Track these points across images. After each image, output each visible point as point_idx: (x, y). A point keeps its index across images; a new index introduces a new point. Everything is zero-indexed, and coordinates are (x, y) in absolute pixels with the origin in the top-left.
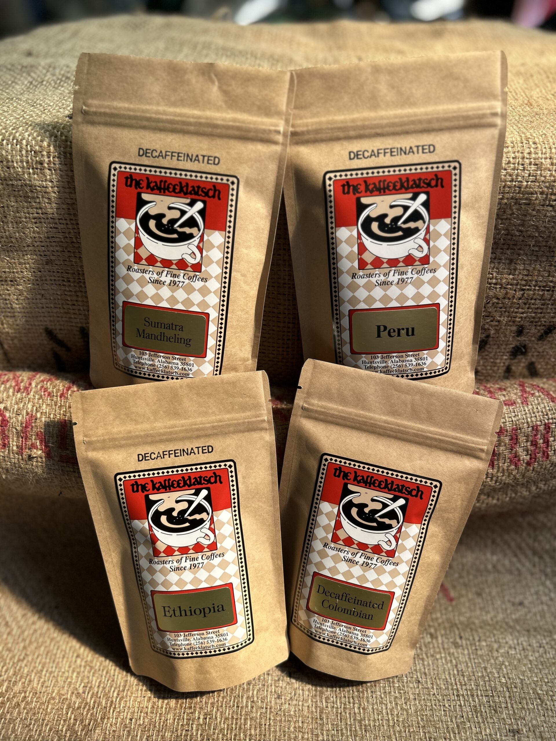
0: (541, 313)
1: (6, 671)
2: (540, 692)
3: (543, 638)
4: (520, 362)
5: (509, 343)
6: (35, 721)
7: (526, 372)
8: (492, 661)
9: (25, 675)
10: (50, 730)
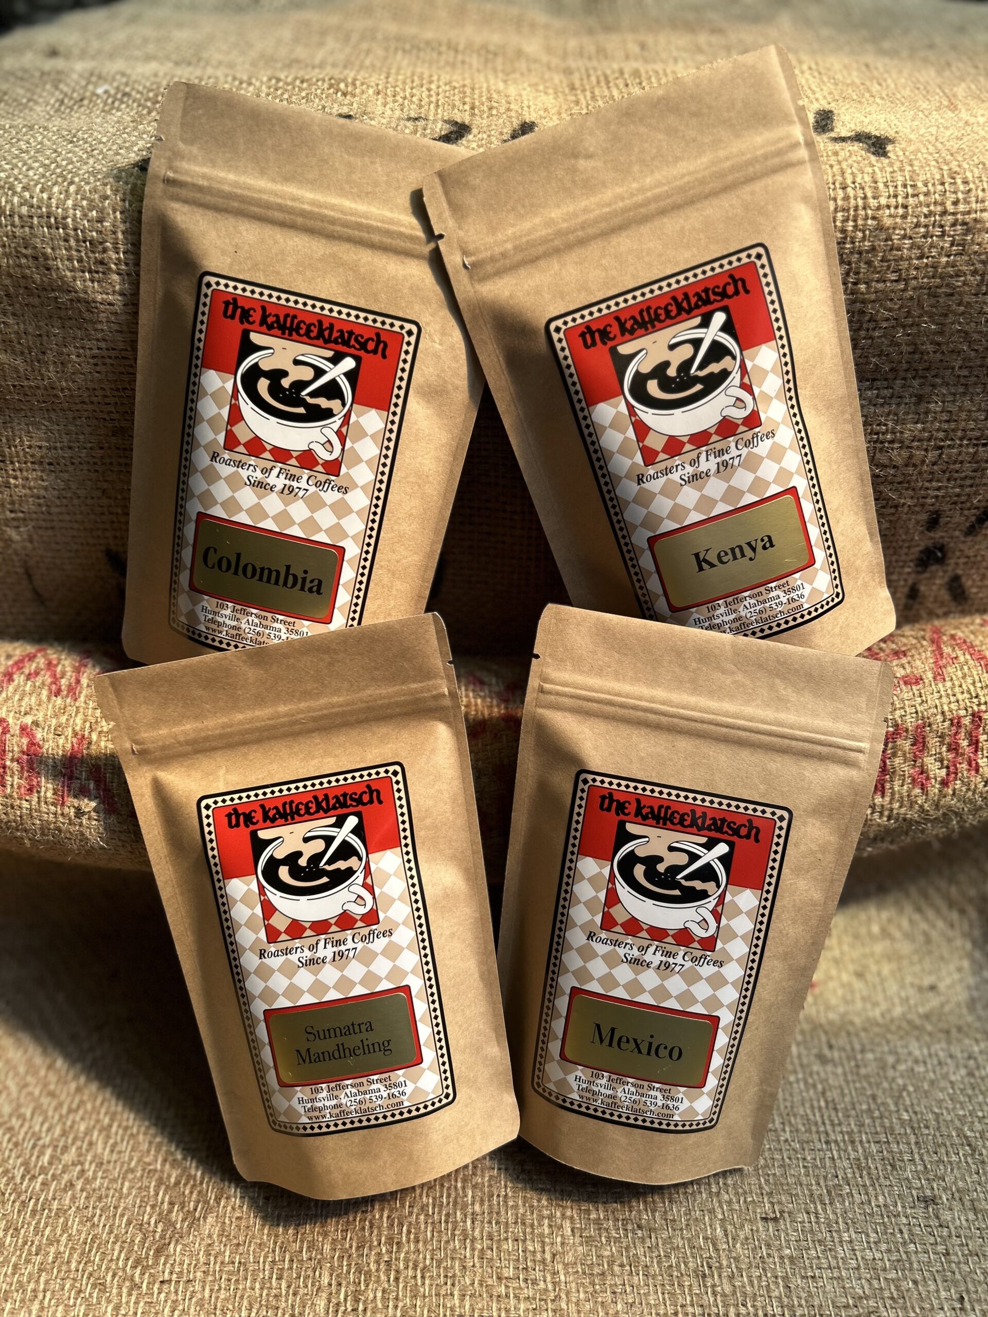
0: (971, 486)
1: (48, 1130)
2: (969, 1134)
3: (973, 1043)
4: (933, 577)
5: (914, 543)
6: (102, 1210)
7: (945, 595)
8: (885, 1085)
9: (81, 1135)
10: (129, 1223)
